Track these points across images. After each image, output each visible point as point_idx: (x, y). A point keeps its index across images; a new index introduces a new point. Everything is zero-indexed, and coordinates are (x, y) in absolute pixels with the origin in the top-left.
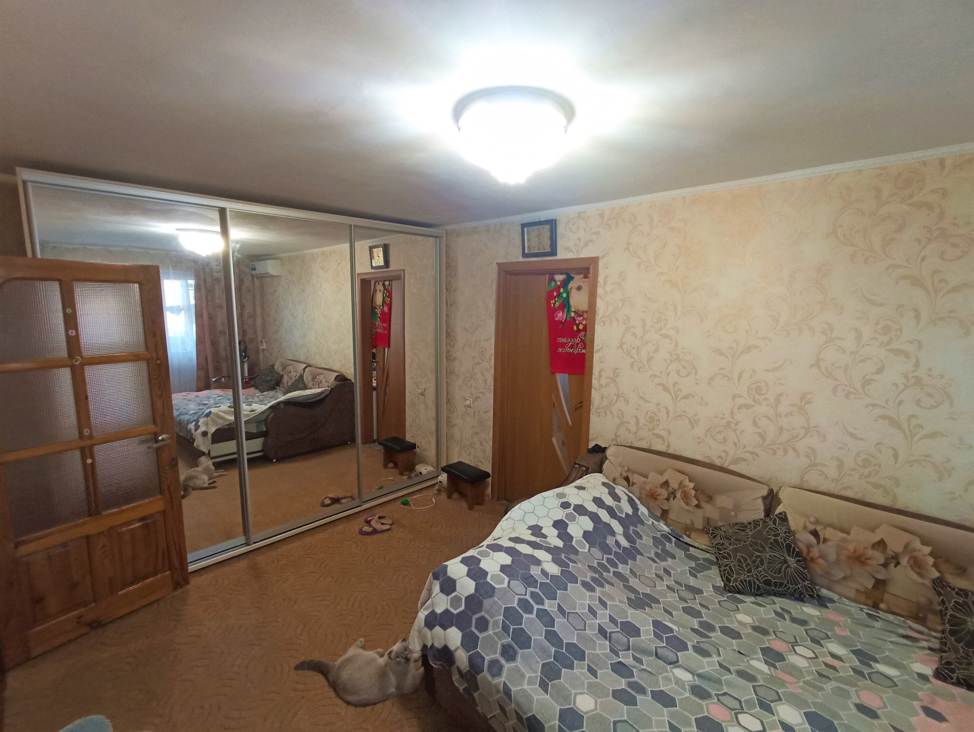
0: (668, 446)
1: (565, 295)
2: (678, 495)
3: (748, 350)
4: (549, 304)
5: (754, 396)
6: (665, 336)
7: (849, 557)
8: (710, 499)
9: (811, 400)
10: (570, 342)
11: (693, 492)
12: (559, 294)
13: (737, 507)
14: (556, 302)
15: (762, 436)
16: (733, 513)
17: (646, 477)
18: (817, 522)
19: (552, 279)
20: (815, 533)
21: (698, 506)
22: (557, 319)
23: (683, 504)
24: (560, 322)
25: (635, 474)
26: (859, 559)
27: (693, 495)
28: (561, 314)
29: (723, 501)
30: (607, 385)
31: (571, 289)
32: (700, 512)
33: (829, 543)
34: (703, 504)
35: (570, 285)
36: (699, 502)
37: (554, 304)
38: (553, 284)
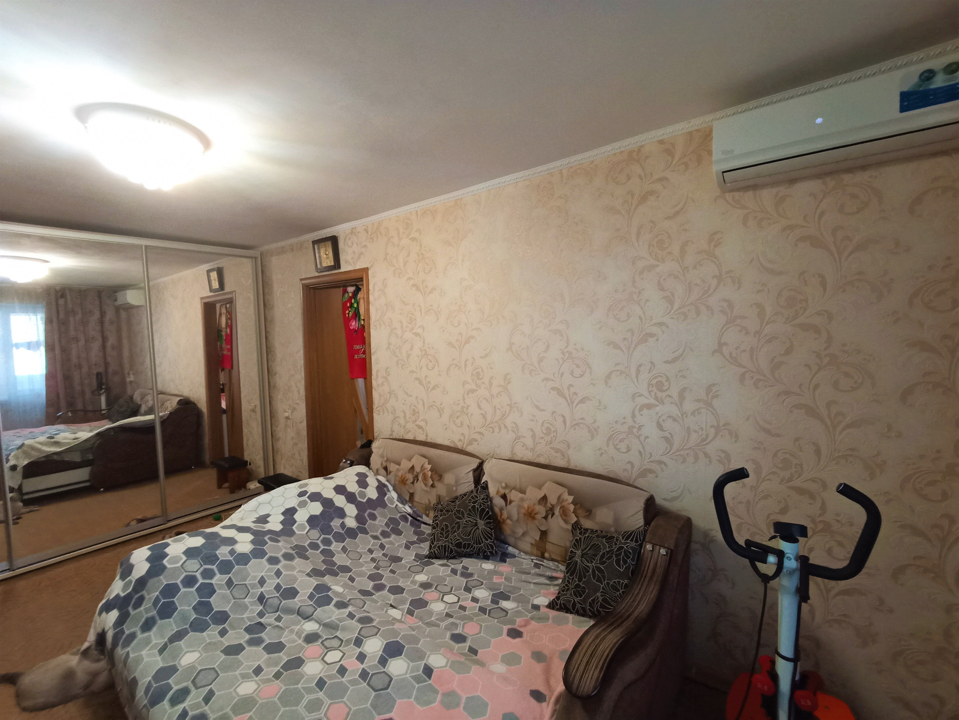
0: (427, 436)
1: (355, 305)
2: (420, 478)
3: (467, 341)
4: (344, 314)
5: (476, 382)
6: (417, 334)
7: (525, 514)
8: (441, 477)
9: (510, 380)
10: (362, 349)
11: (430, 473)
12: (352, 305)
13: (457, 483)
14: (349, 312)
15: (484, 416)
16: (454, 488)
17: (399, 464)
18: (507, 486)
19: (345, 291)
20: (504, 497)
21: (433, 486)
22: (352, 328)
23: (423, 485)
24: (354, 330)
25: (392, 463)
26: (531, 515)
27: (430, 476)
28: (354, 323)
29: (449, 478)
30: (382, 383)
31: (359, 299)
32: (434, 491)
33: (513, 504)
34: (436, 484)
35: (359, 296)
36: (433, 483)
37: (348, 314)
38: (346, 295)
